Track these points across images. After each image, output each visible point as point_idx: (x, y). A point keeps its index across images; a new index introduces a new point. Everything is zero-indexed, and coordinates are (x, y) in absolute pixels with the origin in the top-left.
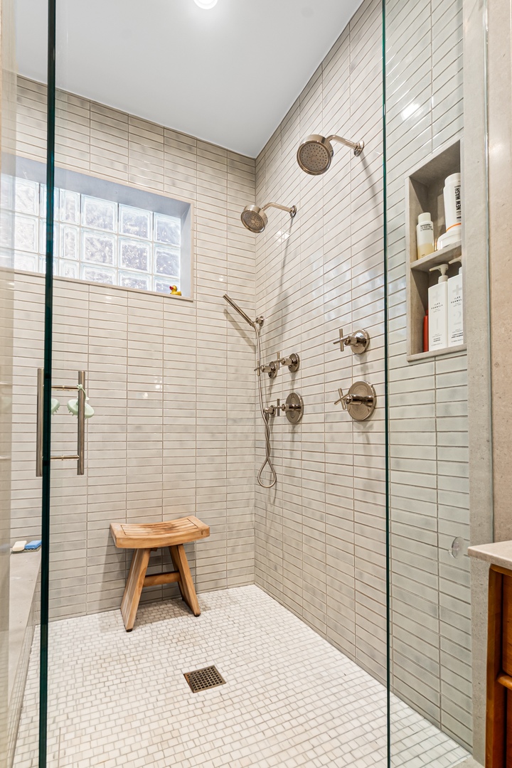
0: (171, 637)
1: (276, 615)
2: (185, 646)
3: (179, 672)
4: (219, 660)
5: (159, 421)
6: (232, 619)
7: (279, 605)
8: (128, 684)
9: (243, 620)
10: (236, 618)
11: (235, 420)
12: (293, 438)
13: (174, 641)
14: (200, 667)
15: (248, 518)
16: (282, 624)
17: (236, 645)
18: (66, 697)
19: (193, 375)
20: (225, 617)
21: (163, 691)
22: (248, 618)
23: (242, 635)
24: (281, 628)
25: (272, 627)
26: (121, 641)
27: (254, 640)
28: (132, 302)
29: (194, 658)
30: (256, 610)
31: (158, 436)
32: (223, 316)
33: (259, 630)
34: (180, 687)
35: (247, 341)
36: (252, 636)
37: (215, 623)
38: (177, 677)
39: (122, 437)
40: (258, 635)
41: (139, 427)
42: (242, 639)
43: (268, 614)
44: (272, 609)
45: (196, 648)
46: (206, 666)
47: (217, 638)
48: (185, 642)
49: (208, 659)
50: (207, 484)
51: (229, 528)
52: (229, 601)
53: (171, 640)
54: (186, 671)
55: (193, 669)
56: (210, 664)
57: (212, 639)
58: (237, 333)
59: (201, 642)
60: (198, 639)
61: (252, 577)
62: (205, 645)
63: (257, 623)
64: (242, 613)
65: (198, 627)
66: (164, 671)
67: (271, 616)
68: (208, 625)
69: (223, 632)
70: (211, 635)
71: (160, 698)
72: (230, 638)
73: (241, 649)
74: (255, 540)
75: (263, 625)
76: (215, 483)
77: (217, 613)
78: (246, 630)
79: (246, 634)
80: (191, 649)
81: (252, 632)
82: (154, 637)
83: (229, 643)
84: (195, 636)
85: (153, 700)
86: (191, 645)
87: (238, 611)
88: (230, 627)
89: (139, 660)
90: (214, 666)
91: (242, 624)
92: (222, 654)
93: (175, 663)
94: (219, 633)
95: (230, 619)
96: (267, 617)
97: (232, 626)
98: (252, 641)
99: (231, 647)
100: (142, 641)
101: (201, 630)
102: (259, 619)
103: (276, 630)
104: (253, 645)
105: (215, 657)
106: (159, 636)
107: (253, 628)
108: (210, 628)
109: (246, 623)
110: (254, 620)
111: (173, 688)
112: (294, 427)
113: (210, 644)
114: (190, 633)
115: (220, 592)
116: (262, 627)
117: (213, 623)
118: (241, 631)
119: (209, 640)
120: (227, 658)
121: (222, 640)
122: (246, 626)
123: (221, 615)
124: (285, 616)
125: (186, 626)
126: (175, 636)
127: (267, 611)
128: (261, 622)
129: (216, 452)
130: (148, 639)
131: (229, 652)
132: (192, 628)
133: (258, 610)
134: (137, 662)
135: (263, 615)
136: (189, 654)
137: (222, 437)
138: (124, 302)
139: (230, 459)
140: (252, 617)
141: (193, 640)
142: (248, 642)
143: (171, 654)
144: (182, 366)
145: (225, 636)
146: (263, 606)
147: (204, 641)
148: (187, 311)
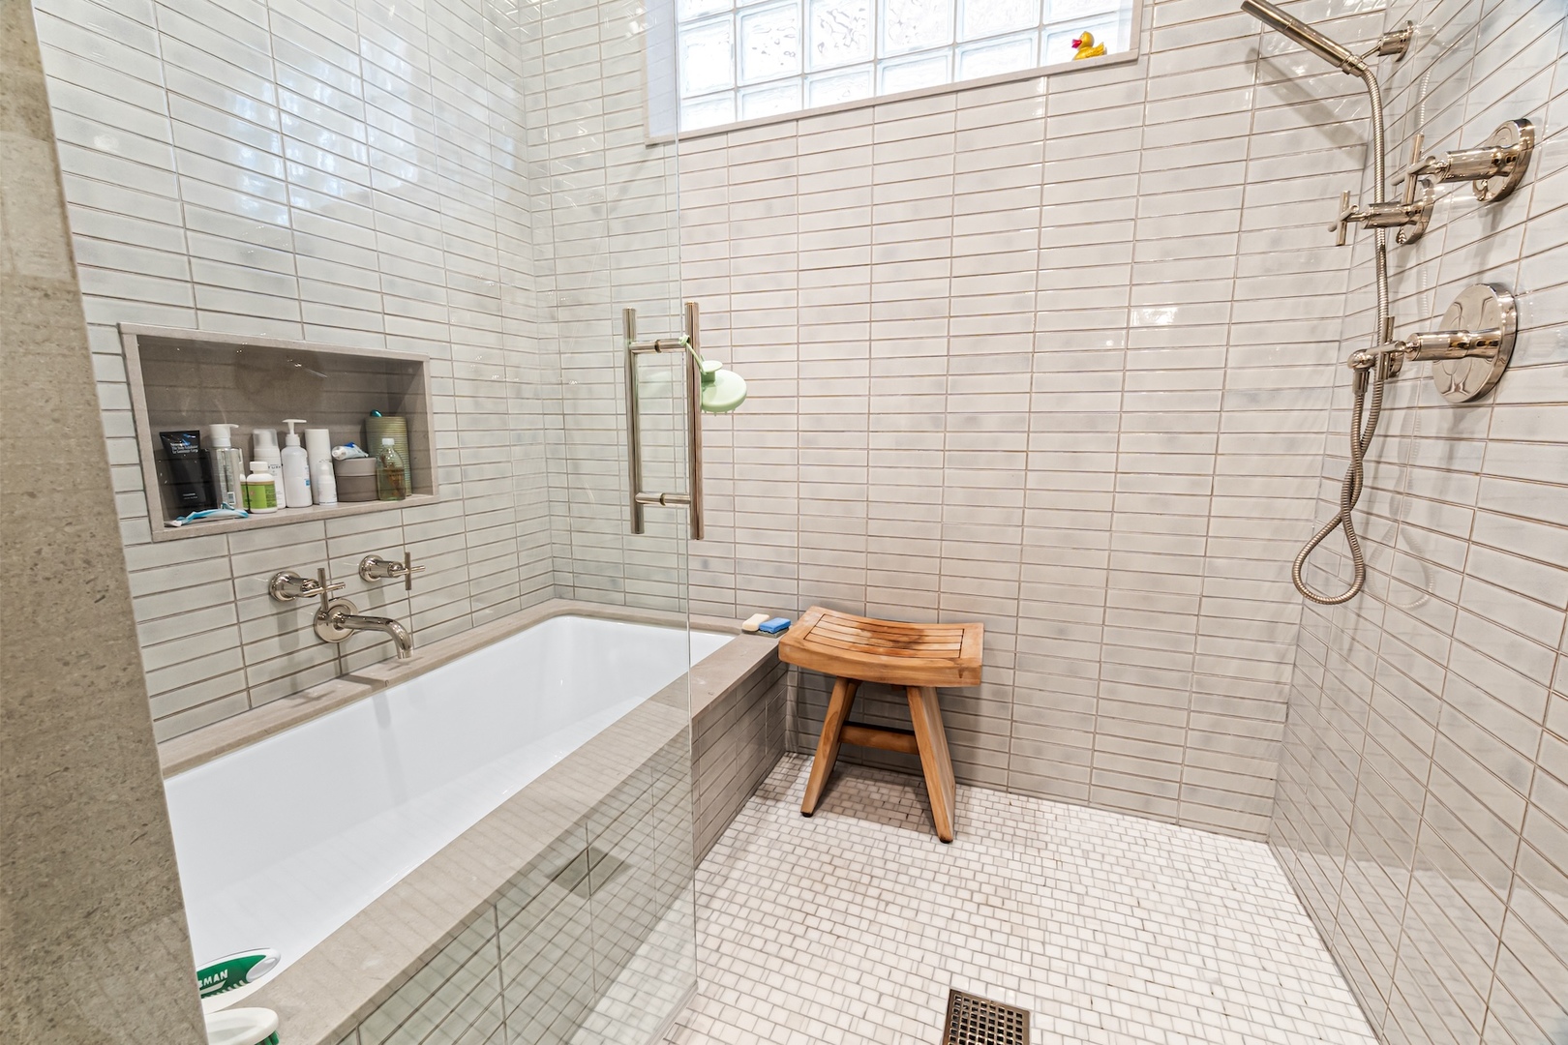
0: (974, 886)
1: (1290, 971)
2: (993, 924)
3: (943, 977)
4: (1049, 1006)
5: (1021, 403)
6: (1144, 915)
7: (1317, 944)
8: (841, 943)
9: (1173, 932)
10: (1155, 916)
11: (1253, 397)
12: (1451, 457)
13: (978, 898)
14: (996, 995)
15: (1266, 672)
16: (1295, 1012)
17: (1113, 993)
18: (741, 906)
19: (1122, 276)
20: (1127, 899)
21: (888, 1003)
22: (1191, 936)
23: (1146, 974)
24: (1281, 1021)
25: (1254, 1001)
26: (883, 845)
27: (1171, 1008)
28: (966, 119)
29: (997, 963)
30: (1230, 923)
31: (1018, 441)
32: (1244, 75)
33: (1204, 988)
34: (925, 1016)
35: (1332, 136)
36: (1173, 994)
37: (1095, 903)
38: (933, 988)
39: (935, 440)
40: (1195, 1000)
41: (972, 419)
42: (1139, 986)
43: (1262, 953)
44: (1285, 947)
45: (1015, 942)
46: (1011, 1000)
47: (1075, 944)
48: (1000, 914)
49: (1026, 986)
50: (1140, 563)
51: (1199, 683)
52: (1162, 862)
53: (972, 892)
54: (962, 985)
55: (976, 990)
56: (1022, 1002)
57: (1061, 940)
58: (1293, 118)
59: (1033, 934)
60: (1030, 922)
61: (1260, 824)
62: (1037, 947)
63: (1211, 964)
64: (1179, 911)
65: (1047, 892)
66: (916, 954)
67: (1270, 966)
68: (1074, 898)
69: (1100, 937)
70: (1067, 930)
71: (875, 1015)
72: (1109, 964)
73: (1121, 1011)
74: (1285, 734)
75: (1227, 981)
76: (1164, 565)
77: (1114, 878)
78: (1166, 965)
79: (1159, 977)
80: (1000, 938)
81: (1179, 982)
82: (944, 869)
83: (1098, 975)
84: (1028, 909)
85: (857, 1009)
86: (1006, 928)
87: (1173, 901)
88: (1125, 931)
89: (887, 903)
90: (1027, 1013)
91: (1163, 941)
92: (1065, 996)
93: (949, 950)
94: (1087, 935)
95: (1138, 912)
96: (1254, 962)
97: (1131, 933)
98: (1165, 1006)
99: (1098, 990)
100: (918, 863)
101: (1050, 903)
102: (1221, 954)
103: (1266, 1018)
104: (1161, 1021)
105: (1044, 991)
106: (954, 871)
107: (1191, 972)
108: (1074, 909)
109: (1178, 944)
110: (1207, 951)
111: (910, 1010)
112: (1458, 420)
113: (1051, 951)
114: (1021, 897)
115: (1154, 826)
116: (1219, 983)
117: (1088, 901)
118: (1148, 961)
119: (1056, 938)
120: (1070, 1012)
121: (1087, 959)
122: (1172, 954)
123: (1120, 889)
124: (1319, 990)
125: (1021, 876)
126: (986, 888)
127: (1267, 943)
128: (1225, 967)
129: (1179, 485)
130: (930, 866)
131: (1085, 1001)
132: (1032, 889)
133: (1236, 925)
134: (882, 906)
135: (1241, 947)
136: (989, 948)
137: (1205, 443)
138: (946, 123)
139: (1219, 506)
140: (1204, 938)
141: (1016, 918)
142: (1152, 1004)
143: (954, 926)
144: (1091, 256)
145: (1099, 950)
146: (1258, 919)
147: (1038, 935)
148: (1115, 95)
